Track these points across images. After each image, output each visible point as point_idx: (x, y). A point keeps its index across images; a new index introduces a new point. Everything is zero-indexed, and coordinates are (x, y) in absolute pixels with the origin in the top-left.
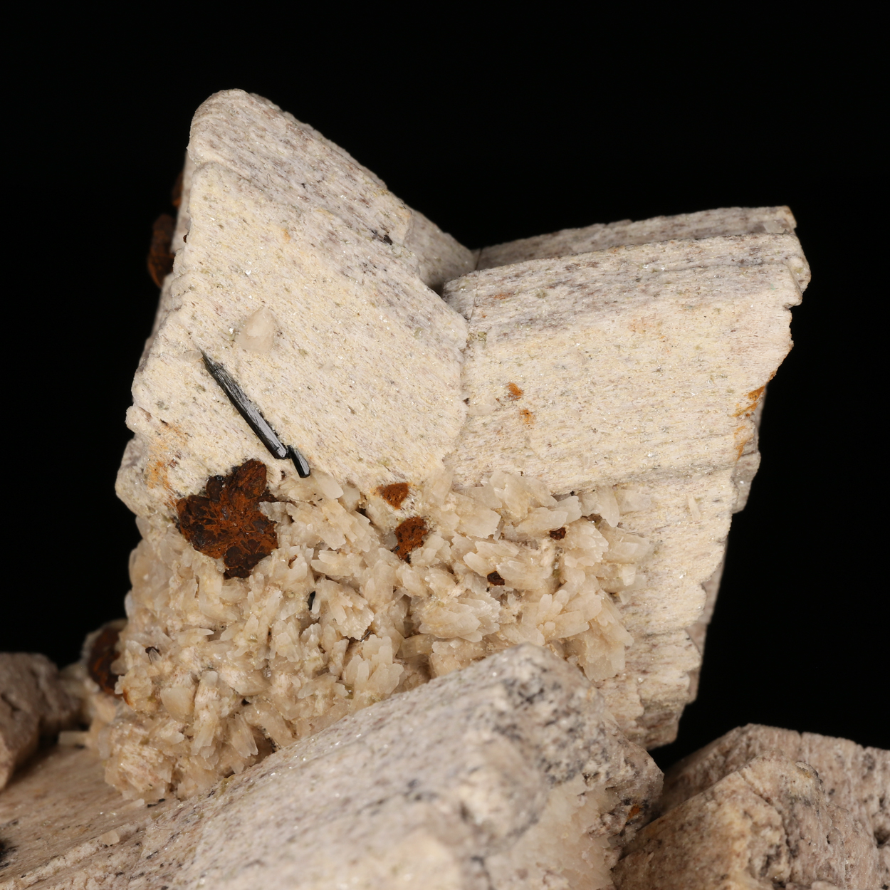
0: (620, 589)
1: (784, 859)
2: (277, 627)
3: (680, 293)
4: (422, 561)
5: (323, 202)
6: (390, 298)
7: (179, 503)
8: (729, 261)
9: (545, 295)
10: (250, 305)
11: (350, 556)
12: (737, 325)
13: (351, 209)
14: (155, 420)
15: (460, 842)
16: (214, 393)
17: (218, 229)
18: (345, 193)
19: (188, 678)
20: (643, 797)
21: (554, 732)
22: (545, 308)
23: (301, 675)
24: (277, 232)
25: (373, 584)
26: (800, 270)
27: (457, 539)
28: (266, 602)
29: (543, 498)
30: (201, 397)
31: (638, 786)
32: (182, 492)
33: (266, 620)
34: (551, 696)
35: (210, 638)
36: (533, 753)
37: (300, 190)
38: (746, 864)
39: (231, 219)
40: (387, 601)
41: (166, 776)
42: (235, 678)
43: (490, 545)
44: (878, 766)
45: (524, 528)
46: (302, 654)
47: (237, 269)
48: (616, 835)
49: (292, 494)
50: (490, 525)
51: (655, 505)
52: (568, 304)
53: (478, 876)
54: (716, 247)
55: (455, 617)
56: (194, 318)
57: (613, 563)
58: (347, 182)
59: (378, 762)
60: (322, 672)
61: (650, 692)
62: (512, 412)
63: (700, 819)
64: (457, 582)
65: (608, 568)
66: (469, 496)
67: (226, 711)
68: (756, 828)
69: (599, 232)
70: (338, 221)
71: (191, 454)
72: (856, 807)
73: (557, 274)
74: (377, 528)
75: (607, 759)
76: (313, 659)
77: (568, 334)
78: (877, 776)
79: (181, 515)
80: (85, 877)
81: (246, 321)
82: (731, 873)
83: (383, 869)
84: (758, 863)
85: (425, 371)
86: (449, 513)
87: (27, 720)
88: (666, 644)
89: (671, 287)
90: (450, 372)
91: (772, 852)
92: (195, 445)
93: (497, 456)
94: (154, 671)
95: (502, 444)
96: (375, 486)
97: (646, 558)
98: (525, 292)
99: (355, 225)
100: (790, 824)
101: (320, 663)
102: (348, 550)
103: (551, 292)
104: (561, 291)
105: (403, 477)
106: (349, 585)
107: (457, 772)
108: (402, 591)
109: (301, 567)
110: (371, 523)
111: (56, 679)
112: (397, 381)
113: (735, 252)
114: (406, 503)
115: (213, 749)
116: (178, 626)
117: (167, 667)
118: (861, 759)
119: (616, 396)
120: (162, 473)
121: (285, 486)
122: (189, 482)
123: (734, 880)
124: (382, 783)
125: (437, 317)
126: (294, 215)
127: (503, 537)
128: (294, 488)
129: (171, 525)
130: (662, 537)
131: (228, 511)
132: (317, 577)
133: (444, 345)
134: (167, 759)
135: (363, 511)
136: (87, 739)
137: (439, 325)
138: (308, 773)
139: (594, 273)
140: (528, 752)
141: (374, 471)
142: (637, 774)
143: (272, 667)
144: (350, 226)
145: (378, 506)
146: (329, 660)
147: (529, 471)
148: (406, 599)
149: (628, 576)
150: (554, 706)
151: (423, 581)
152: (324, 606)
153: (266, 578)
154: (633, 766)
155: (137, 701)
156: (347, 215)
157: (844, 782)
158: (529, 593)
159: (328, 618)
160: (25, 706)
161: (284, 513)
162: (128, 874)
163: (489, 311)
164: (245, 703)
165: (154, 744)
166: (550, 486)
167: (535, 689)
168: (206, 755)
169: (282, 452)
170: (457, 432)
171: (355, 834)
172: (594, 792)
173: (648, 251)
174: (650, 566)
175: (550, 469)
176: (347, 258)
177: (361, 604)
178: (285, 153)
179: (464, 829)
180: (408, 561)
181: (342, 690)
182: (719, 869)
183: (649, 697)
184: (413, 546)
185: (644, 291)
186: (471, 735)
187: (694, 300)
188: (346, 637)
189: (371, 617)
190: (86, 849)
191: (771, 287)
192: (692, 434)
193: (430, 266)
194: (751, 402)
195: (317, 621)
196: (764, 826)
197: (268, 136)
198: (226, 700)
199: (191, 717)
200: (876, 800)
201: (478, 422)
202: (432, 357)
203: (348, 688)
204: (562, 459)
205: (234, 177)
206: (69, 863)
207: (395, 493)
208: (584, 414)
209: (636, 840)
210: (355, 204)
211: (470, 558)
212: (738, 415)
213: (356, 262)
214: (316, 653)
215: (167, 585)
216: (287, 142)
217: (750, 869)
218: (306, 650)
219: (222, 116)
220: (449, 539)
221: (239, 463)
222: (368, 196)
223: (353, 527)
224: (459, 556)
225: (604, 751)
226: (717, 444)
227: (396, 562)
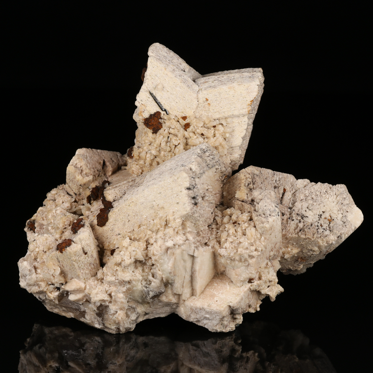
0: (226, 138)
1: (252, 184)
2: (162, 143)
3: (238, 82)
4: (189, 131)
5: (172, 64)
6: (184, 82)
7: (144, 119)
8: (248, 77)
9: (213, 82)
10: (158, 82)
11: (176, 130)
12: (248, 88)
13: (178, 65)
14: (140, 103)
15: (190, 174)
16: (151, 99)
17: (153, 68)
18: (177, 62)
19: (145, 152)
20: (228, 174)
21: (209, 158)
22: (213, 84)
23: (166, 152)
24: (163, 69)
25: (180, 135)
26: (261, 79)
27: (195, 127)
28: (160, 138)
29: (212, 120)
30: (149, 99)
31: (226, 172)
32: (145, 117)
33: (160, 141)
34: (209, 152)
35: (149, 145)
36: (204, 161)
37: (168, 61)
38: (244, 184)
39: (155, 66)
40: (182, 138)
41: (141, 171)
42: (154, 152)
43: (202, 128)
44: (276, 174)
45: (208, 125)
46: (166, 148)
47: (156, 76)
48: (222, 181)
49: (165, 118)
50: (202, 124)
51: (233, 122)
52: (217, 84)
53: (193, 181)
54: (246, 74)
55: (195, 141)
56: (148, 84)
57: (225, 133)
58: (177, 60)
59: (177, 162)
60: (170, 151)
61: (232, 158)
62: (206, 103)
63: (237, 177)
64: (196, 135)
65: (224, 133)
66: (198, 119)
67: (152, 158)
68: (246, 178)
69: (226, 72)
70: (175, 67)
71: (147, 110)
72: (271, 181)
73: (216, 78)
74: (181, 125)
75: (220, 166)
76: (168, 149)
77: (217, 89)
78: (275, 176)
79: (145, 121)
80: (124, 186)
81: (157, 85)
82: (241, 186)
83: (176, 178)
84: (246, 185)
85: (190, 95)
86: (194, 122)
87: (115, 163)
88: (235, 149)
89: (236, 81)
90: (195, 95)
91: (249, 183)
92: (147, 108)
93: (203, 112)
94: (139, 151)
95: (204, 109)
96: (181, 117)
97: (231, 132)
98: (210, 81)
99: (178, 68)
100: (253, 178)
101: (170, 150)
102: (175, 128)
103: (214, 82)
104: (216, 81)
105: (186, 115)
106: (176, 135)
107: (190, 162)
108: (185, 137)
109: (166, 131)
110: (180, 124)
111: (121, 157)
112: (185, 97)
113: (249, 75)
114: (186, 120)
115: (149, 165)
116: (144, 143)
117: (141, 150)
118: (272, 173)
119: (226, 101)
120: (141, 113)
121: (164, 116)
122: (146, 115)
123: (242, 187)
124: (177, 165)
125: (193, 85)
126: (167, 66)
127: (204, 127)
128: (166, 117)
129: (143, 124)
130: (234, 128)
131: (153, 121)
132: (170, 134)
133: (194, 91)
134: (141, 168)
135: (178, 122)
136: (127, 168)
137: (193, 87)
138: (165, 165)
139: (223, 78)
140: (203, 160)
141: (180, 114)
142: (226, 170)
143: (161, 150)
144: (177, 68)
145: (181, 120)
146: (171, 149)
147: (209, 115)
148: (186, 138)
149: (227, 135)
150: (209, 153)
151: (189, 135)
152: (171, 139)
153: (160, 133)
154: (225, 168)
155: (136, 156)
156: (177, 66)
157: (268, 177)
158: (209, 138)
159: (171, 141)
160: (115, 161)
161: (164, 122)
162: (132, 186)
163: (203, 85)
164: (156, 157)
165: (139, 165)
166: (213, 118)
167: (206, 150)
168: (148, 166)
169: (163, 110)
170: (196, 107)
171: (171, 173)
172: (218, 172)
173: (233, 75)
174: (232, 134)
175: (213, 114)
176: (176, 74)
177: (177, 139)
178: (166, 55)
179: (190, 172)
180: (186, 131)
181: (173, 154)
182: (239, 185)
183: (232, 159)
184: (187, 128)
185: (231, 82)
186: (193, 156)
187: (240, 83)
188: (174, 145)
189: (179, 141)
190: (125, 182)
191: (255, 81)
192: (239, 109)
193: (193, 77)
194: (251, 103)
195: (169, 142)
196: (248, 178)
197: (163, 51)
198: (152, 156)
199: (145, 159)
200: (275, 180)
201: (200, 105)
202: (191, 92)
203: (174, 154)
204: (215, 113)
205: (156, 58)
206: (122, 184)
207: (184, 118)
208: (220, 104)
209: (226, 182)
210: (179, 64)
211: (198, 130)
212: (248, 105)
213: (178, 75)
214: (169, 148)
215: (142, 135)
216: (166, 53)
217: (245, 185)
218: (167, 147)
219: (154, 47)
220: (194, 127)
221: (155, 112)
222: (181, 63)
223: (176, 124)
224: (196, 130)
225: (219, 164)
226: (244, 110)
227: (184, 131)
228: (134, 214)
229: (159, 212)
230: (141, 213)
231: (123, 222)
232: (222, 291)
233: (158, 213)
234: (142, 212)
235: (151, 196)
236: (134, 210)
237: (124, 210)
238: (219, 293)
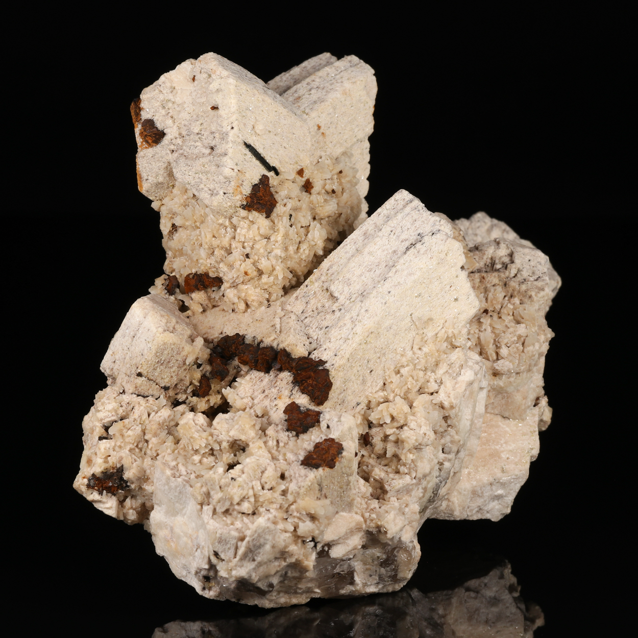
7: (246, 198)
22: (315, 97)
27: (321, 182)
28: (282, 222)
29: (334, 161)
30: (246, 157)
35: (267, 242)
39: (244, 92)
41: (266, 296)
49: (275, 183)
52: (320, 94)
62: (320, 134)
71: (246, 179)
74: (299, 186)
77: (328, 102)
89: (344, 78)
96: (295, 172)
98: (304, 95)
104: (314, 91)
105: (301, 166)
109: (289, 205)
114: (304, 175)
120: (239, 189)
122: (247, 189)
128: (276, 181)
134: (265, 290)
141: (294, 167)
145: (298, 179)
146: (301, 237)
155: (252, 273)
161: (275, 191)
163: (299, 104)
166: (334, 156)
169: (271, 168)
175: (333, 150)
180: (311, 194)
184: (310, 189)
185: (337, 82)
187: (353, 80)
195: (294, 224)
198: (279, 261)
204: (335, 146)
207: (301, 172)
208: (337, 128)
221: (260, 177)
227: (308, 196)
228: (378, 355)
229: (425, 331)
230: (391, 347)
231: (361, 378)
232: (503, 439)
233: (425, 333)
234: (393, 344)
235: (403, 307)
236: (378, 347)
237: (359, 355)
238: (502, 445)
